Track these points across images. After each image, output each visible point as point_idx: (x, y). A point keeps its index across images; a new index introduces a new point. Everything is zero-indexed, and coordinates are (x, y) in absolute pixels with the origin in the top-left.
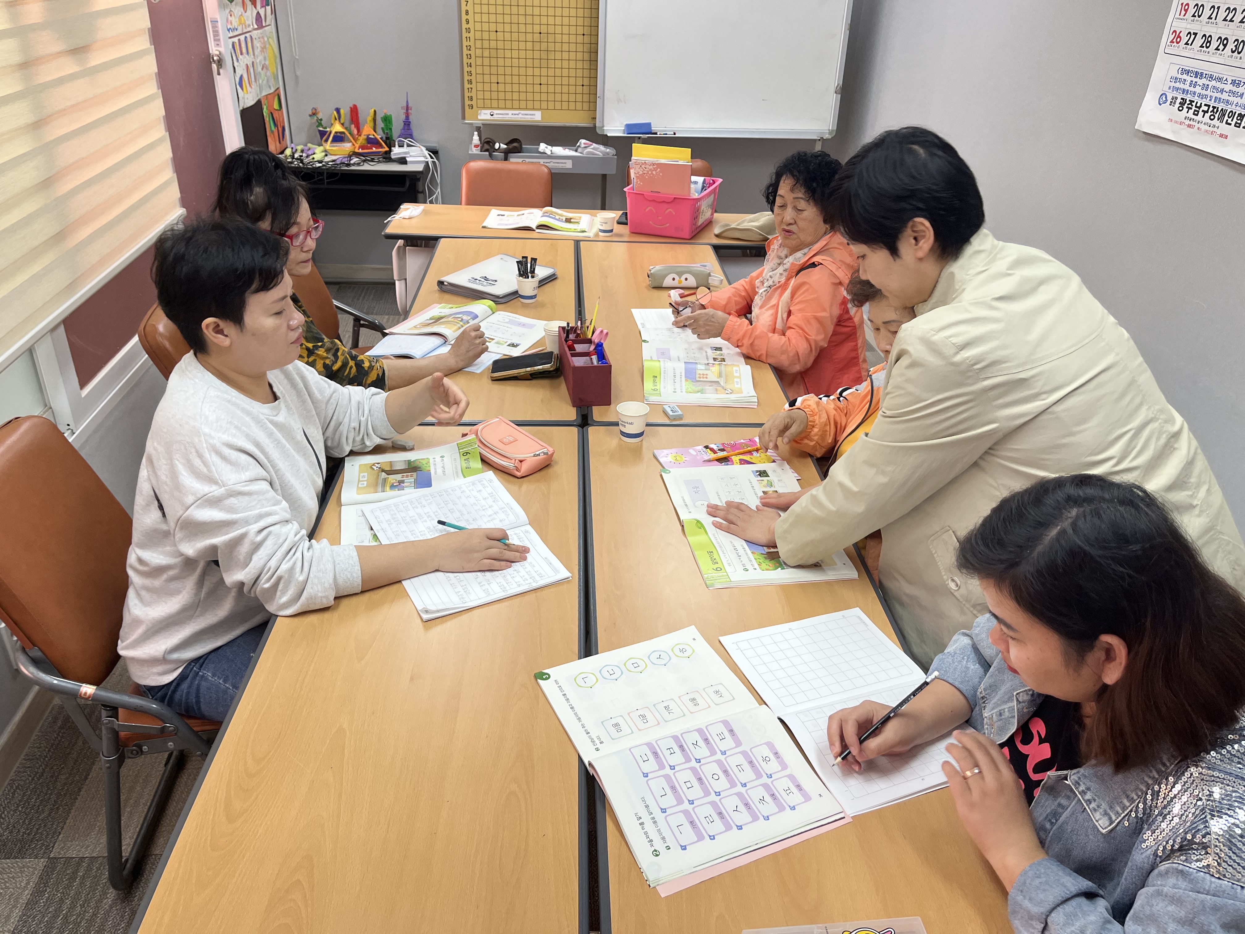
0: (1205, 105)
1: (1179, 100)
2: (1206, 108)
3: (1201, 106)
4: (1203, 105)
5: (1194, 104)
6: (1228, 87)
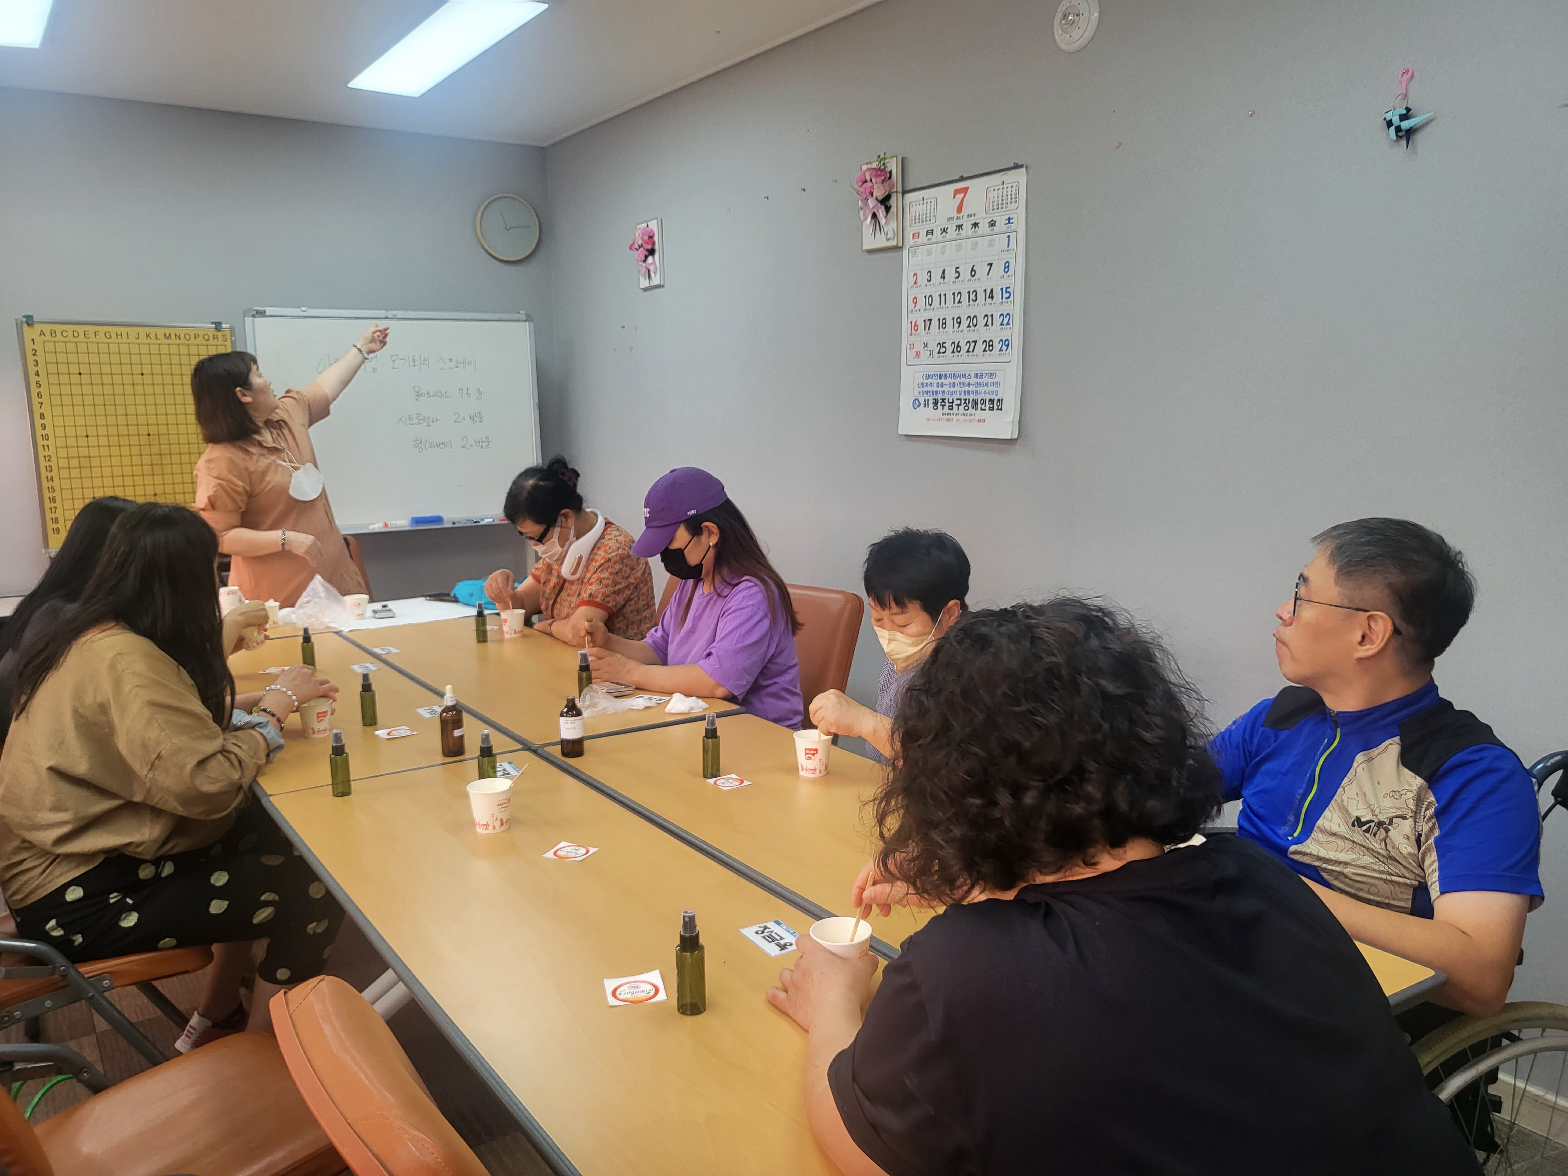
0: (957, 399)
1: (931, 402)
2: (958, 402)
3: (953, 402)
4: (955, 400)
5: (946, 401)
6: (973, 380)
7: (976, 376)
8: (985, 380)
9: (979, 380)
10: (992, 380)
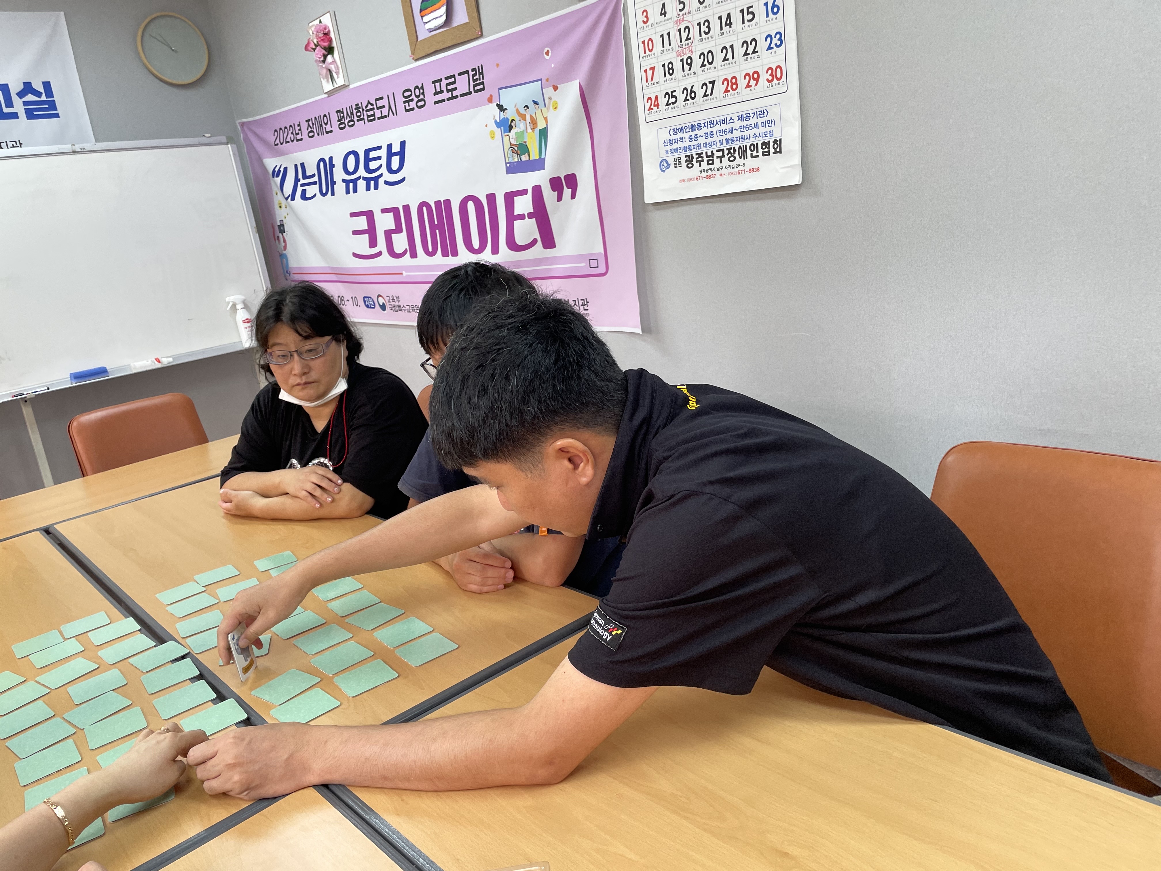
0: (718, 151)
1: (684, 159)
2: (720, 154)
3: (713, 154)
4: (715, 152)
5: (704, 155)
6: (737, 124)
7: (741, 118)
8: (753, 121)
9: (745, 123)
10: (763, 120)
